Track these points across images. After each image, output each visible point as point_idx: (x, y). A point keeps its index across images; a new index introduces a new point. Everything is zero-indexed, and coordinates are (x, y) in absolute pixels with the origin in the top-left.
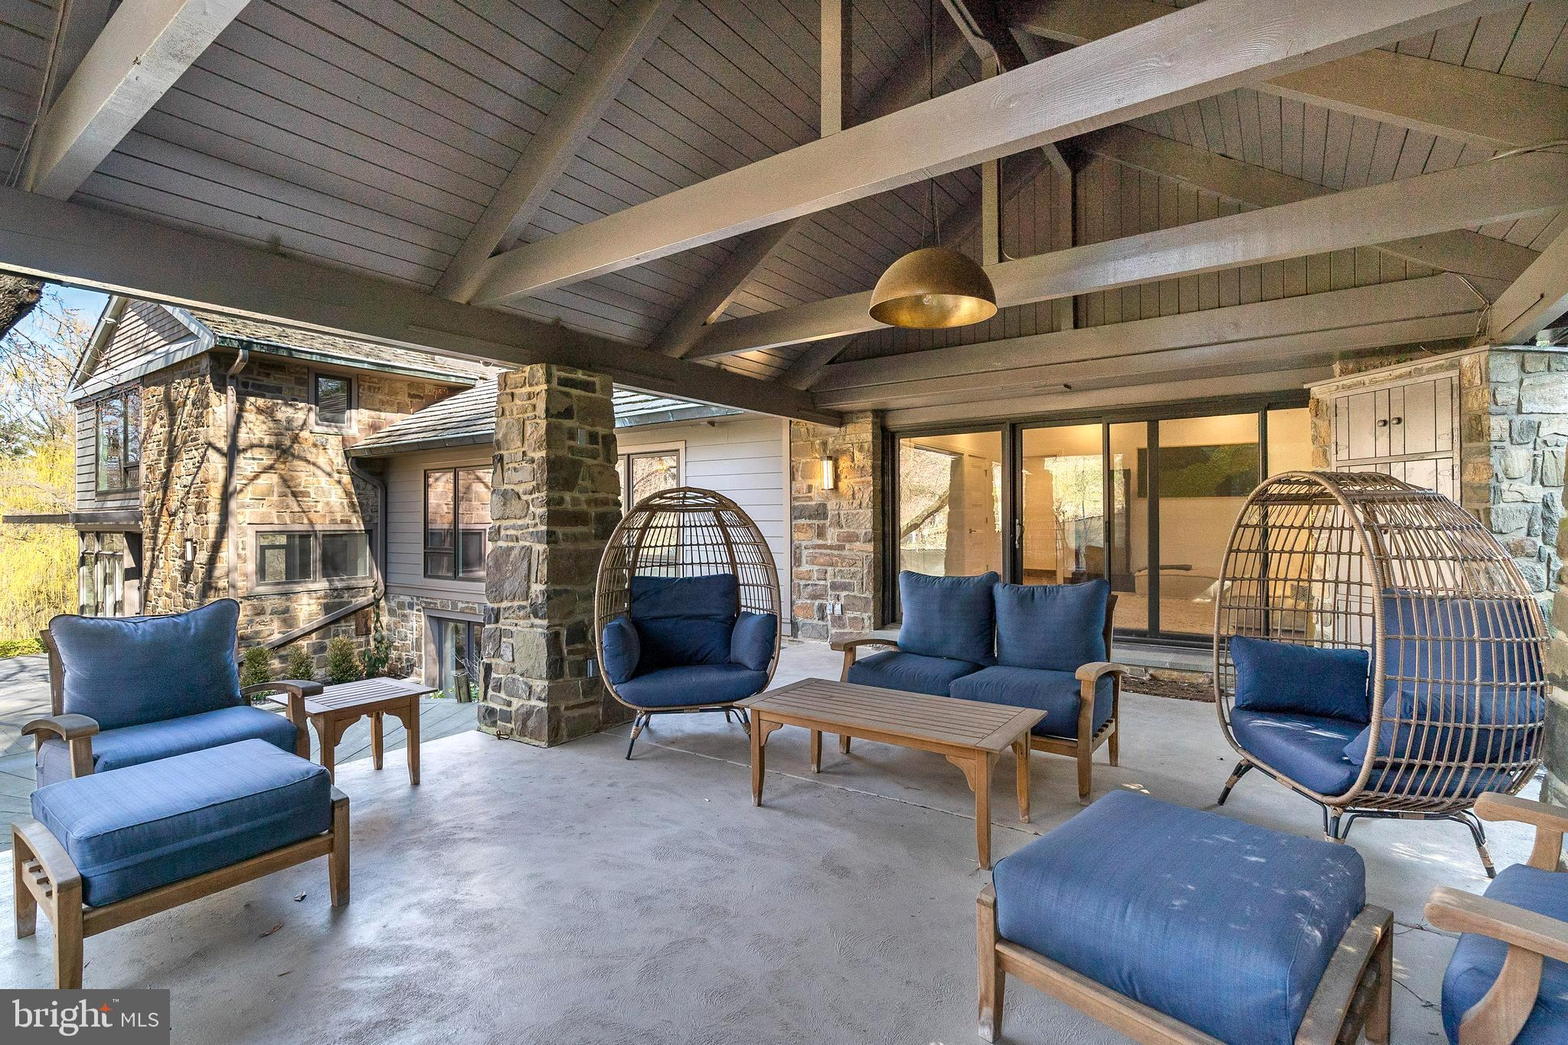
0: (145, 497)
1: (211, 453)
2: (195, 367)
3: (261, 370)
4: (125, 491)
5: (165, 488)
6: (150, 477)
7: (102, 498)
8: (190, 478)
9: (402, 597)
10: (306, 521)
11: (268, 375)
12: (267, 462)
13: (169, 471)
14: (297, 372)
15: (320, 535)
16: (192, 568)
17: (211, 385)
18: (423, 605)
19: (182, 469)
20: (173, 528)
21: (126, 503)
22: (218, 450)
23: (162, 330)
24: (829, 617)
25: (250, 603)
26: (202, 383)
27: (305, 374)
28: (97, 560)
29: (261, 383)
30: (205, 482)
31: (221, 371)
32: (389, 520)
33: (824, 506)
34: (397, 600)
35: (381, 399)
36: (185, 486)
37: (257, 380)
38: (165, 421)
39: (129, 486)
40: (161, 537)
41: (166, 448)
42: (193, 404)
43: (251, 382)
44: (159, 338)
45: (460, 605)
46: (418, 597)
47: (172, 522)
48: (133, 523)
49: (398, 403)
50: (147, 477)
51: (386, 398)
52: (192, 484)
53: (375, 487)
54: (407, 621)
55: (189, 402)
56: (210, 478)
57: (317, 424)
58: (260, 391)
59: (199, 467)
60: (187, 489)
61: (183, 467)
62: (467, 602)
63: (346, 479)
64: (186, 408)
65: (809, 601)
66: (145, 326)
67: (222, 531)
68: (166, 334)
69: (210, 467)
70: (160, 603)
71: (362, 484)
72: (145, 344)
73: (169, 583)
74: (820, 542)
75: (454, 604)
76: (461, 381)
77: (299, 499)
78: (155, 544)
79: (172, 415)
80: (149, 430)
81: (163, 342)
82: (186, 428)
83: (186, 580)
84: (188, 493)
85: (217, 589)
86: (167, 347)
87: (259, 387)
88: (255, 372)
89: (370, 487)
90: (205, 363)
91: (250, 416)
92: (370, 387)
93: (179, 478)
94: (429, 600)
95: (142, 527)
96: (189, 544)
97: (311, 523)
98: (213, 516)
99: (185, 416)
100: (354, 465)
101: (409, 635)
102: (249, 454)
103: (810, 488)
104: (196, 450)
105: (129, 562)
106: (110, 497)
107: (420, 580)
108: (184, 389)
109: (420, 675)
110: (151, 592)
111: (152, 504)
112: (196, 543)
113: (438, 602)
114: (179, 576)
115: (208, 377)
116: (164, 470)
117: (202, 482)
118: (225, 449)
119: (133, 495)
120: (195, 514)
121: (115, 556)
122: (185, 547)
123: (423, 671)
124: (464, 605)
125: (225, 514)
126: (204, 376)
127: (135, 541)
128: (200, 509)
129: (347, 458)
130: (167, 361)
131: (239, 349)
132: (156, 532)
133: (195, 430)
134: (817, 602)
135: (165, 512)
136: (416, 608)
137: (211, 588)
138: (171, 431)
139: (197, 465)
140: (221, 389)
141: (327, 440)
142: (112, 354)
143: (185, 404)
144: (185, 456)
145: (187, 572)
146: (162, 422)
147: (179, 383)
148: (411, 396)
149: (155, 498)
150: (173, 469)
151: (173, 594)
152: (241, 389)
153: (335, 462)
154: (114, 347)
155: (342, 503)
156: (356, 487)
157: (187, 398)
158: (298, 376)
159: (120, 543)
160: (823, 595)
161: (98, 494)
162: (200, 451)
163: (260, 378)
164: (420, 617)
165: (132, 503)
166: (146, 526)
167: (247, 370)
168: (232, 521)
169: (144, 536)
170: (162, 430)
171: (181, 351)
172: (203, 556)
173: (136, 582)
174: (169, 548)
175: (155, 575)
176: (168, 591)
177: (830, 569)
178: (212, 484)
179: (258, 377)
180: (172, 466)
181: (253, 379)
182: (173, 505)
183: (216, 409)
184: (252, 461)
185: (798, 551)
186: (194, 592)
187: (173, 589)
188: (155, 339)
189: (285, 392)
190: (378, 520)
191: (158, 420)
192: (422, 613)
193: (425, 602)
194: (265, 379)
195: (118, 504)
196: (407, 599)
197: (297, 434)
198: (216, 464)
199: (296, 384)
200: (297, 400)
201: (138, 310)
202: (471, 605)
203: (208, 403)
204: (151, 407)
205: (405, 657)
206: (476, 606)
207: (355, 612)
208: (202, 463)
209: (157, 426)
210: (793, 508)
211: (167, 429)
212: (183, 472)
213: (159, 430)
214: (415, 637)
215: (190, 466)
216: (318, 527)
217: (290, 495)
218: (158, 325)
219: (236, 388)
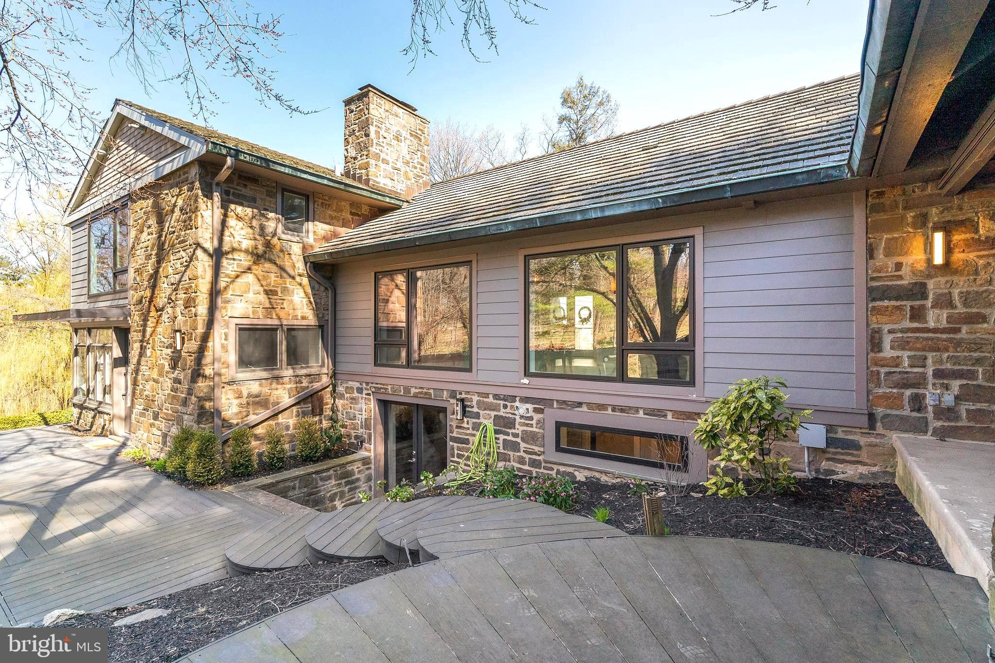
0: (133, 296)
1: (199, 253)
2: (183, 177)
3: (240, 181)
4: (115, 292)
5: (154, 287)
6: (138, 279)
7: (93, 300)
8: (177, 277)
9: (350, 383)
10: (274, 316)
11: (245, 186)
12: (246, 264)
13: (156, 272)
14: (267, 186)
15: (285, 328)
16: (180, 356)
17: (200, 192)
18: (373, 390)
19: (170, 269)
20: (160, 322)
21: (115, 303)
22: (205, 250)
23: (149, 151)
24: (930, 409)
25: (231, 387)
26: (191, 189)
27: (274, 187)
28: (88, 351)
29: (240, 193)
30: (196, 278)
31: (208, 179)
32: (338, 317)
33: (924, 285)
34: (345, 385)
35: (330, 215)
36: (173, 284)
37: (236, 189)
38: (154, 229)
39: (118, 288)
40: (149, 330)
41: (154, 253)
42: (181, 210)
43: (232, 191)
44: (147, 158)
45: (413, 390)
46: (367, 384)
47: (160, 316)
48: (121, 319)
49: (343, 219)
50: (135, 279)
51: (334, 214)
52: (180, 281)
53: (326, 288)
54: (356, 403)
55: (177, 210)
56: (199, 275)
57: (283, 233)
58: (241, 200)
59: (187, 266)
60: (174, 287)
61: (171, 267)
62: (421, 388)
63: (305, 281)
64: (175, 214)
65: (895, 391)
66: (133, 151)
67: (210, 323)
68: (153, 154)
69: (199, 265)
70: (148, 387)
71: (317, 286)
72: (134, 166)
73: (156, 370)
74: (915, 325)
75: (407, 390)
76: (393, 201)
77: (270, 297)
78: (144, 336)
79: (161, 222)
80: (137, 238)
81: (151, 162)
82: (174, 232)
83: (174, 367)
84: (176, 290)
85: (205, 377)
86: (155, 165)
87: (239, 196)
88: (235, 183)
89: (322, 288)
90: (194, 171)
91: (232, 222)
92: (322, 203)
93: (167, 277)
94: (379, 386)
95: (130, 322)
96: (178, 334)
97: (279, 318)
98: (202, 309)
99: (172, 222)
100: (313, 270)
101: (358, 416)
102: (230, 256)
103: (899, 266)
104: (184, 250)
105: (117, 352)
106: (101, 298)
107: (370, 368)
108: (172, 198)
109: (369, 451)
110: (139, 377)
111: (140, 302)
112: (184, 334)
113: (389, 387)
114: (167, 364)
115: (197, 184)
116: (151, 272)
117: (190, 279)
118: (211, 250)
119: (123, 295)
120: (183, 308)
121: (104, 348)
122: (174, 338)
123: (372, 447)
124: (417, 391)
125: (212, 309)
126: (193, 183)
127: (123, 334)
128: (189, 303)
129: (306, 263)
130: (156, 174)
131: (226, 156)
132: (145, 326)
133: (183, 233)
134: (908, 392)
135: (153, 308)
136: (365, 392)
137: (199, 375)
138: (160, 236)
139: (185, 264)
140: (208, 195)
141: (291, 246)
142: (102, 181)
143: (173, 211)
144: (172, 258)
145: (176, 360)
146: (150, 230)
147: (167, 194)
148: (352, 214)
149: (142, 297)
150: (161, 270)
151: (161, 379)
152: (225, 196)
153: (297, 265)
154: (104, 175)
155: (302, 301)
156: (313, 288)
157: (175, 206)
158: (269, 189)
159: (109, 337)
160: (920, 384)
161: (90, 297)
162: (188, 251)
163: (239, 188)
164: (369, 400)
165: (121, 302)
166: (135, 321)
167: (229, 180)
168: (218, 315)
169: (132, 330)
170: (150, 237)
171: (169, 166)
172: (193, 345)
173: (122, 370)
174: (156, 339)
175: (143, 363)
176: (155, 377)
177: (931, 356)
178: (200, 280)
179: (236, 187)
180: (159, 267)
181: (233, 188)
182: (161, 301)
183: (203, 213)
184: (232, 261)
185: (877, 335)
186: (182, 378)
187: (161, 374)
188: (143, 160)
189: (259, 201)
190: (329, 317)
191: (145, 229)
192: (372, 397)
193: (375, 388)
194: (243, 189)
195: (108, 303)
196: (356, 385)
197: (269, 241)
198: (203, 265)
199: (267, 195)
200: (267, 210)
201: (126, 139)
202: (425, 390)
203: (197, 207)
204: (139, 219)
205: (354, 434)
206: (432, 391)
207: (311, 396)
208: (190, 262)
209: (145, 234)
210: (870, 290)
211: (154, 236)
212: (171, 271)
213: (148, 238)
214: (364, 417)
215: (178, 265)
216: (285, 322)
217: (262, 293)
218: (145, 148)
219: (221, 195)
